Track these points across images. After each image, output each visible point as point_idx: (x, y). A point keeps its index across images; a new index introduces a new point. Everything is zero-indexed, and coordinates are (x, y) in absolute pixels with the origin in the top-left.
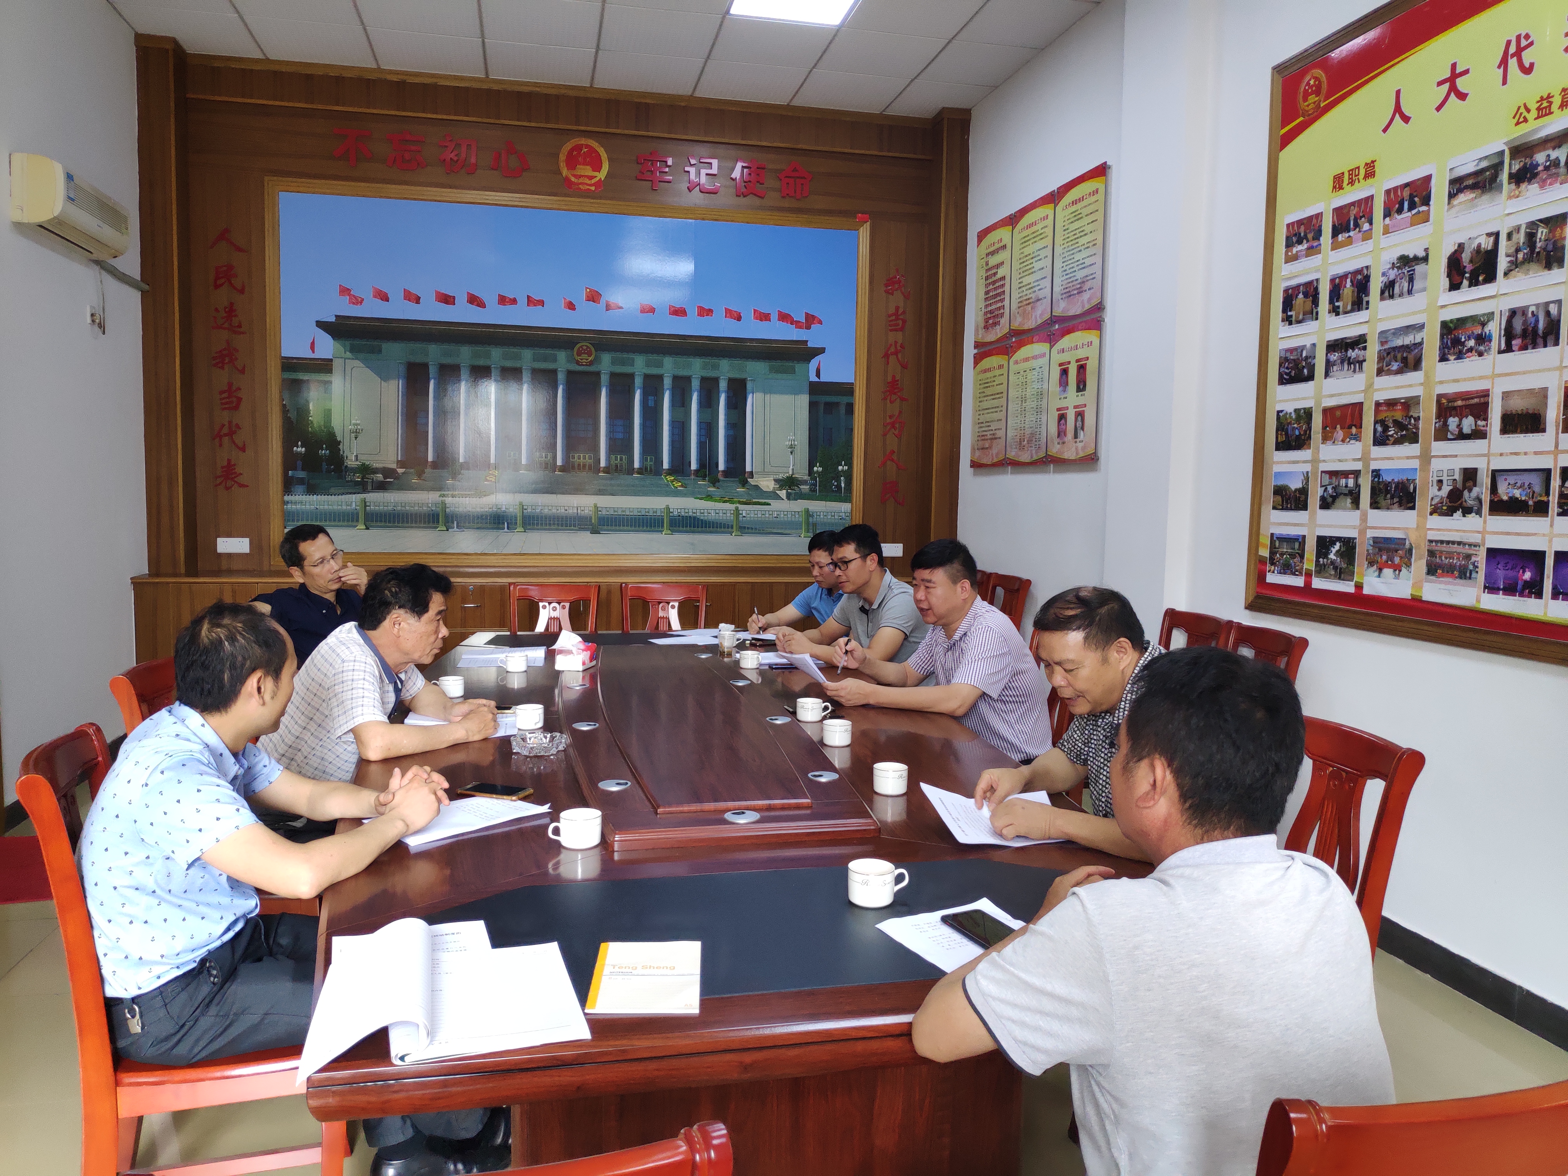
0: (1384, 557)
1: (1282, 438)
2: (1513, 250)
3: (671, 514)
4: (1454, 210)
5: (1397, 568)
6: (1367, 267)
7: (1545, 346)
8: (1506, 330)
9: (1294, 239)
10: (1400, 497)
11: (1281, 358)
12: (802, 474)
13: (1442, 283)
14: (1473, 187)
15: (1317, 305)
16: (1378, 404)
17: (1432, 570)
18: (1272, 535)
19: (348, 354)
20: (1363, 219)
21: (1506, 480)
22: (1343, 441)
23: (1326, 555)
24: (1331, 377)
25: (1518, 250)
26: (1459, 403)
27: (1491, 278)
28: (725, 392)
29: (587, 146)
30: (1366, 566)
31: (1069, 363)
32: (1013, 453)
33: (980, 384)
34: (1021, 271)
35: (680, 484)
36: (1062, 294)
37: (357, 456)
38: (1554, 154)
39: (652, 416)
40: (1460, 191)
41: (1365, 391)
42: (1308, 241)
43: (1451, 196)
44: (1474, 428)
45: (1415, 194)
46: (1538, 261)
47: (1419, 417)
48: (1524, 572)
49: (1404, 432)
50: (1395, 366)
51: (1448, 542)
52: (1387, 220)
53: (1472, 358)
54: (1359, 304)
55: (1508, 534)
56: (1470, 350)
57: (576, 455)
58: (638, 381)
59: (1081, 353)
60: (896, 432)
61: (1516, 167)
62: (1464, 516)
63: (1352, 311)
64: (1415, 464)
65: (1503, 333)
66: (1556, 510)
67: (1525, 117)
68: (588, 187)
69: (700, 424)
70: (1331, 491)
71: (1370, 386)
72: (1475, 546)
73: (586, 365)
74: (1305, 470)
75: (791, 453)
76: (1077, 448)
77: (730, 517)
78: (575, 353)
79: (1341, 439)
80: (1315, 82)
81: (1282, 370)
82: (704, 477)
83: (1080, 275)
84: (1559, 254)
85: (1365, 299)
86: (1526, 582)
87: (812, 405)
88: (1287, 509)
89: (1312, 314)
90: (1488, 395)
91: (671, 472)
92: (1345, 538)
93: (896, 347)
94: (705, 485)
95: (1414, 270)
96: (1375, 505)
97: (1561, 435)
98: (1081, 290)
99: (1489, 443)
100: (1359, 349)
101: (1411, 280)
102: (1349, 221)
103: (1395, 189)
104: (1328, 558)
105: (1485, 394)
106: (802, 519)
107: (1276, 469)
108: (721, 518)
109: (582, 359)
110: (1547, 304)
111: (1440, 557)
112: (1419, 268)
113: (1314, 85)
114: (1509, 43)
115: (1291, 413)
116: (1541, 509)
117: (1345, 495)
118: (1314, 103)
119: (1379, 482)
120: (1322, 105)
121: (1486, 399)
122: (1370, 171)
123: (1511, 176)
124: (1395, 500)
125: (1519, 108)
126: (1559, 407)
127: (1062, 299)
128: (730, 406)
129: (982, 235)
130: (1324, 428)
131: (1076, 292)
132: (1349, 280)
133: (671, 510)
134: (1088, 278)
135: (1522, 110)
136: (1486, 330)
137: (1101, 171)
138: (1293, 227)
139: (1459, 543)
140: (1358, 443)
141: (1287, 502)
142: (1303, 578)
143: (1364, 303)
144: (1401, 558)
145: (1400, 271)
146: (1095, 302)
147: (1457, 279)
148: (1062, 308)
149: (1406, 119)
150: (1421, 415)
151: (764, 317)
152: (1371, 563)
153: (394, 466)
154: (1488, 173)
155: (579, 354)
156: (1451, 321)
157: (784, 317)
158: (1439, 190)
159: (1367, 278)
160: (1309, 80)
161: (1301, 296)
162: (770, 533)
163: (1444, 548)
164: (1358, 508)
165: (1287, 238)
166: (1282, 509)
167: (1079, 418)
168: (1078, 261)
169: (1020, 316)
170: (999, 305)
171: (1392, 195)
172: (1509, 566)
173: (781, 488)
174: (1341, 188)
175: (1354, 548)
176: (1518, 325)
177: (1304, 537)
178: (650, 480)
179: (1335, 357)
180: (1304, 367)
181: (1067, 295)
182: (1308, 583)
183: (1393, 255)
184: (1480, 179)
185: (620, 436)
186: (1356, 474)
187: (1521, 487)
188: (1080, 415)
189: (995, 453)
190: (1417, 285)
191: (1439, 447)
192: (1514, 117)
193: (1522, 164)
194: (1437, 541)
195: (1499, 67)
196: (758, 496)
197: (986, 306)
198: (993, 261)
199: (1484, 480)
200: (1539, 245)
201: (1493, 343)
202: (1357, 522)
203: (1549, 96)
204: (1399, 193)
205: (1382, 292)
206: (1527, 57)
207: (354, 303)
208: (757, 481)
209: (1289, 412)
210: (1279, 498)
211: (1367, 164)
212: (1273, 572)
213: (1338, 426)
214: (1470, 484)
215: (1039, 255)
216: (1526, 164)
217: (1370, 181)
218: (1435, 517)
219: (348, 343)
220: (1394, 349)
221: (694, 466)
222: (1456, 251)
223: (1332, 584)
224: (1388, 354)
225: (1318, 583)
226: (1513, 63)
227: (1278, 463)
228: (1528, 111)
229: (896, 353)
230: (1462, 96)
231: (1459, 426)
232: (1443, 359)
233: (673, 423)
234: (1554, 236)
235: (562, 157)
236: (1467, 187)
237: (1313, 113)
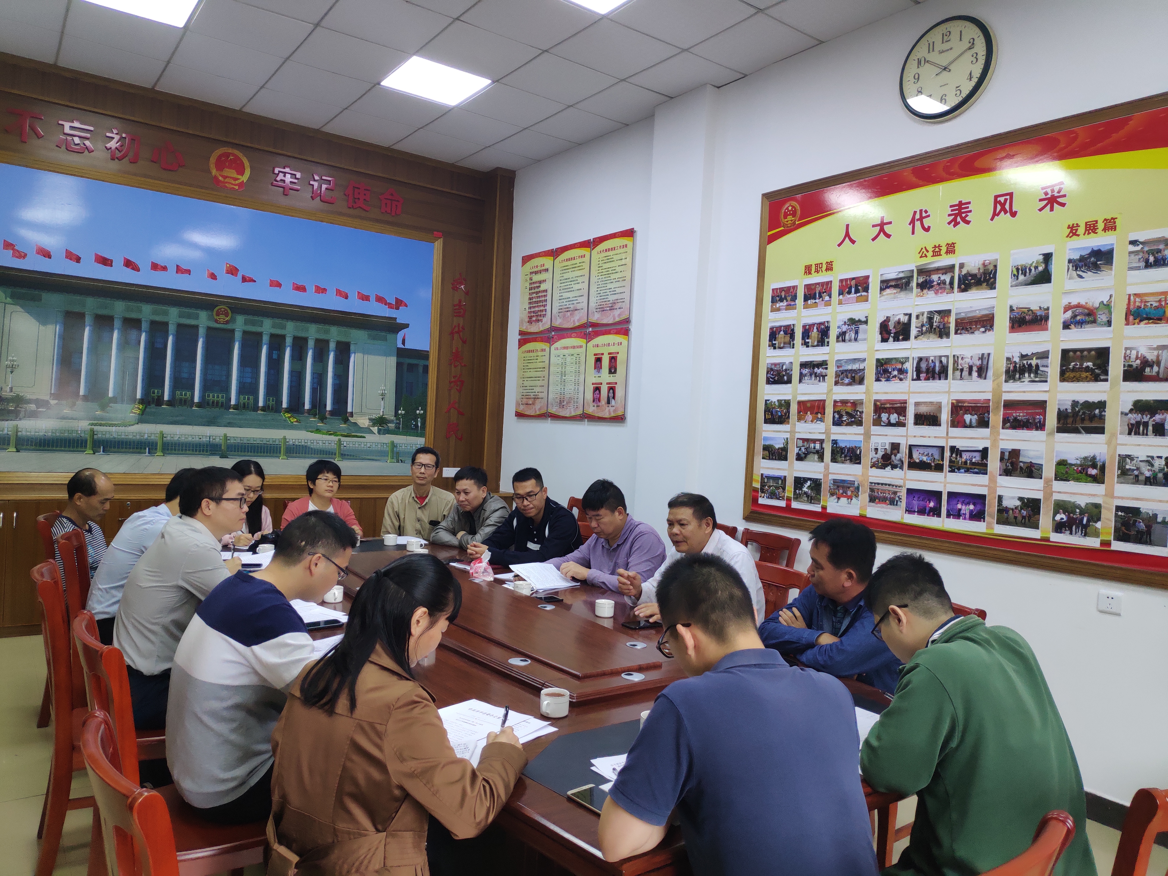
0: (841, 491)
1: (769, 416)
2: (920, 325)
3: (287, 444)
4: (882, 298)
5: (850, 498)
6: (828, 322)
7: (940, 379)
8: (916, 368)
9: (778, 299)
10: (851, 457)
11: (767, 368)
12: (390, 415)
13: (877, 337)
14: (895, 287)
15: (793, 340)
16: (835, 402)
17: (872, 499)
18: (762, 475)
19: (9, 300)
20: (825, 294)
21: (918, 451)
22: (812, 421)
23: (801, 489)
24: (804, 383)
25: (923, 326)
26: (888, 405)
27: (907, 338)
28: (334, 351)
29: (233, 155)
30: (829, 496)
31: (603, 354)
32: (555, 410)
33: (524, 360)
34: (561, 288)
35: (295, 420)
36: (597, 309)
37: (11, 389)
38: (943, 277)
39: (275, 366)
40: (888, 287)
41: (827, 394)
42: (787, 301)
43: (882, 290)
44: (897, 420)
45: (859, 284)
46: (935, 333)
47: (863, 412)
48: (930, 502)
49: (853, 419)
50: (847, 381)
51: (882, 484)
52: (841, 297)
53: (896, 381)
54: (822, 341)
55: (919, 481)
56: (895, 376)
57: (211, 395)
58: (266, 339)
59: (612, 349)
60: (458, 388)
61: (921, 280)
62: (892, 470)
63: (817, 346)
64: (861, 438)
65: (914, 369)
66: (948, 469)
67: (925, 254)
68: (233, 186)
69: (313, 374)
70: (803, 450)
71: (830, 391)
72: (900, 487)
73: (224, 324)
74: (785, 437)
75: (382, 399)
76: (609, 411)
77: (334, 446)
78: (214, 313)
79: (810, 420)
80: (792, 209)
81: (769, 375)
82: (315, 415)
83: (612, 298)
84: (947, 331)
85: (826, 340)
86: (931, 508)
87: (399, 365)
88: (772, 459)
89: (790, 343)
90: (906, 403)
91: (289, 410)
92: (814, 479)
93: (459, 328)
94: (315, 421)
95: (858, 327)
96: (834, 460)
97: (950, 428)
98: (612, 308)
99: (907, 429)
100: (823, 368)
101: (857, 333)
102: (815, 293)
103: (846, 280)
104: (802, 491)
105: (905, 402)
106: (389, 449)
107: (764, 434)
108: (327, 447)
109: (220, 319)
110: (940, 357)
111: (878, 492)
112: (862, 327)
113: (792, 210)
114: (915, 212)
115: (775, 402)
116: (939, 468)
117: (814, 453)
118: (792, 221)
119: (836, 447)
120: (797, 223)
121: (905, 405)
122: (830, 267)
123: (918, 285)
124: (847, 458)
125: (922, 249)
126: (948, 413)
127: (596, 311)
128: (337, 362)
129: (526, 259)
130: (799, 412)
131: (608, 309)
132: (815, 328)
133: (287, 440)
134: (618, 301)
135: (924, 250)
136: (905, 366)
137: (630, 233)
138: (777, 292)
139: (889, 485)
140: (822, 423)
141: (772, 455)
142: (785, 502)
143: (826, 343)
144: (852, 492)
145: (849, 327)
146: (624, 317)
147: (886, 336)
148: (595, 318)
149: (853, 242)
150: (864, 410)
151: (366, 298)
152: (832, 494)
153: (47, 398)
154: (904, 281)
155: (218, 315)
156: (883, 359)
157: (380, 299)
158: (874, 285)
159: (828, 328)
160: (788, 206)
161: (782, 333)
162: (363, 459)
163: (880, 487)
164: (822, 461)
165: (772, 297)
166: (769, 459)
167: (611, 391)
168: (610, 289)
169: (560, 318)
170: (542, 308)
171: (844, 283)
172: (921, 499)
173: (374, 425)
174: (810, 273)
175: (820, 485)
176: (923, 365)
177: (785, 477)
178: (270, 416)
179: (805, 371)
180: (784, 375)
181: (601, 309)
182: (789, 505)
183: (846, 317)
184: (899, 283)
185: (249, 380)
186: (822, 441)
187: (926, 455)
188: (612, 389)
189: (538, 408)
190: (860, 336)
191: (875, 430)
192: (919, 253)
193: (924, 279)
194: (875, 483)
195: (910, 224)
196: (356, 431)
197: (530, 308)
198: (536, 278)
199: (904, 450)
200: (935, 324)
201: (908, 374)
202: (823, 470)
203: (939, 246)
204: (849, 283)
205: (838, 337)
206: (927, 222)
207: (17, 257)
208: (355, 420)
209: (773, 401)
210: (767, 452)
211: (827, 262)
212: (763, 497)
213: (809, 412)
214: (896, 451)
215: (577, 280)
216: (926, 280)
217: (829, 272)
218: (874, 469)
219: (9, 291)
220: (846, 371)
221: (307, 406)
222: (885, 321)
223: (805, 506)
224: (842, 373)
225: (795, 505)
226: (918, 224)
227: (766, 431)
228: (928, 251)
229: (458, 332)
230: (888, 236)
231: (888, 419)
232: (878, 380)
233: (292, 373)
234: (944, 321)
235: (213, 160)
236: (891, 286)
237: (791, 226)
